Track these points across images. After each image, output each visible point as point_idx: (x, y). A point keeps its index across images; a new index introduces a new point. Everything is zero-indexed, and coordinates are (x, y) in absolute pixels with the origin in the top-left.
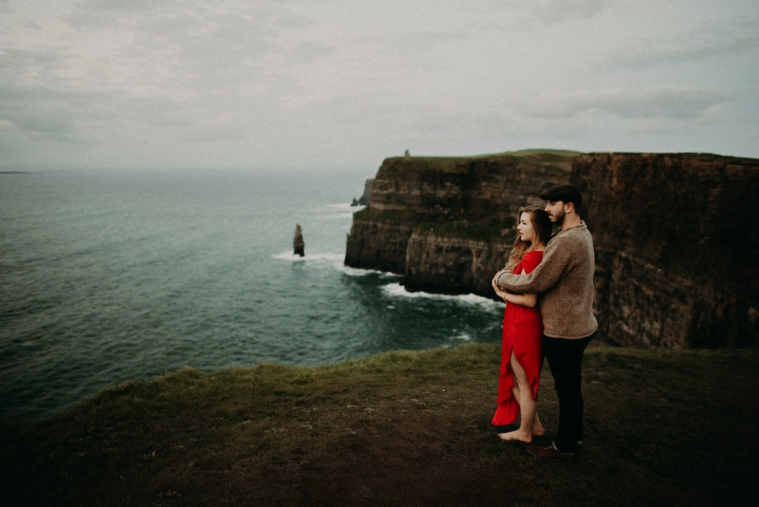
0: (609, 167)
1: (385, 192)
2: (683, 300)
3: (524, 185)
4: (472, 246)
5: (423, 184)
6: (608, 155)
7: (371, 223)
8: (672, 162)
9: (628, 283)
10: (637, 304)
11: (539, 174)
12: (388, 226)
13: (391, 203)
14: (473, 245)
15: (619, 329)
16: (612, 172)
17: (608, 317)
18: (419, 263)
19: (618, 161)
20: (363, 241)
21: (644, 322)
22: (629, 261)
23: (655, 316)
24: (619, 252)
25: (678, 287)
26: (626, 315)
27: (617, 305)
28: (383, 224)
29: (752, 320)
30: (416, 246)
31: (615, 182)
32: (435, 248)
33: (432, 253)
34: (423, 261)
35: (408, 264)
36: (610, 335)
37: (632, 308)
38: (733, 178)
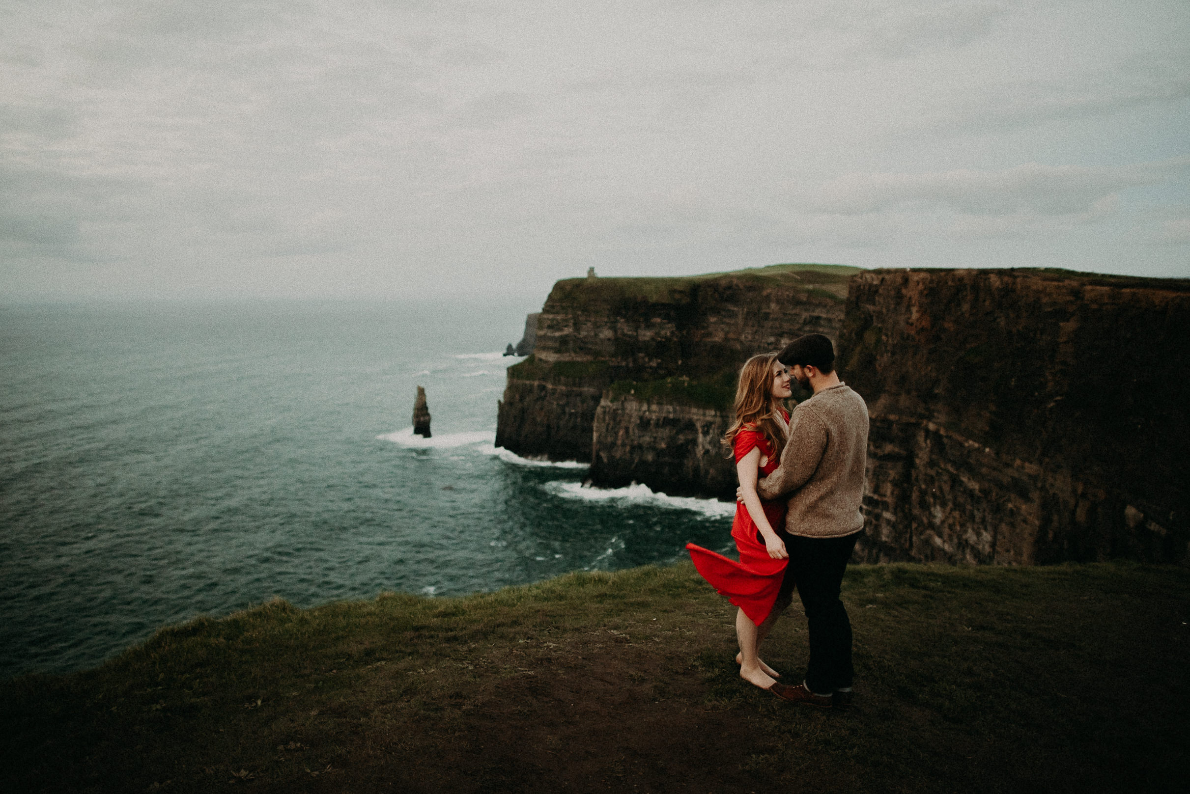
0: (904, 291)
1: (557, 334)
2: (1024, 495)
3: (776, 319)
4: (695, 417)
5: (617, 321)
6: (903, 271)
7: (536, 383)
8: (1002, 280)
9: (940, 471)
10: (954, 504)
11: (798, 303)
12: (564, 388)
13: (567, 351)
14: (698, 415)
15: (927, 542)
16: (910, 298)
17: (909, 526)
18: (613, 444)
19: (918, 282)
20: (523, 411)
21: (966, 532)
22: (941, 437)
23: (983, 521)
24: (925, 422)
25: (1016, 475)
26: (937, 521)
27: (924, 506)
28: (553, 384)
29: (1132, 525)
30: (607, 418)
31: (915, 315)
32: (638, 422)
33: (633, 430)
34: (619, 442)
35: (595, 448)
36: (913, 553)
37: (948, 509)
38: (1094, 306)
